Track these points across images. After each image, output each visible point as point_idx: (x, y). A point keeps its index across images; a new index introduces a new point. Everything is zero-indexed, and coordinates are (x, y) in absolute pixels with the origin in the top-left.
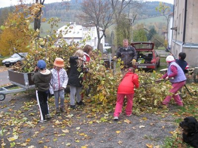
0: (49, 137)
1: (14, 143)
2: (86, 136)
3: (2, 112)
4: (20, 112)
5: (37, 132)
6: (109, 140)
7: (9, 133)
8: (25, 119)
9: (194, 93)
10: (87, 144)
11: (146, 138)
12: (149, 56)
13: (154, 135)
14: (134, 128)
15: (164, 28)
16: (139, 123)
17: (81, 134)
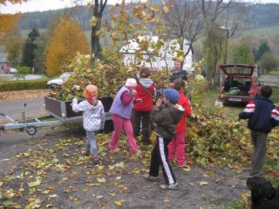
0: (78, 186)
1: (34, 189)
2: (126, 188)
3: (30, 150)
4: (52, 151)
5: (66, 178)
6: (153, 197)
7: (31, 177)
8: (56, 160)
10: (124, 198)
11: (204, 199)
12: (246, 85)
13: (216, 196)
14: (192, 184)
16: (201, 179)
17: (120, 186)
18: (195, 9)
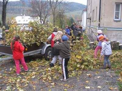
7: (14, 88)
9: (116, 56)
15: (78, 18)
16: (96, 75)
18: (46, 4)
